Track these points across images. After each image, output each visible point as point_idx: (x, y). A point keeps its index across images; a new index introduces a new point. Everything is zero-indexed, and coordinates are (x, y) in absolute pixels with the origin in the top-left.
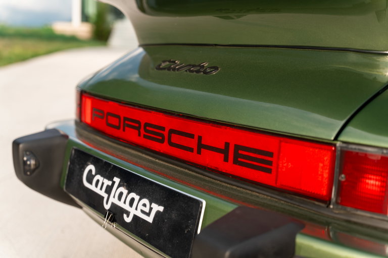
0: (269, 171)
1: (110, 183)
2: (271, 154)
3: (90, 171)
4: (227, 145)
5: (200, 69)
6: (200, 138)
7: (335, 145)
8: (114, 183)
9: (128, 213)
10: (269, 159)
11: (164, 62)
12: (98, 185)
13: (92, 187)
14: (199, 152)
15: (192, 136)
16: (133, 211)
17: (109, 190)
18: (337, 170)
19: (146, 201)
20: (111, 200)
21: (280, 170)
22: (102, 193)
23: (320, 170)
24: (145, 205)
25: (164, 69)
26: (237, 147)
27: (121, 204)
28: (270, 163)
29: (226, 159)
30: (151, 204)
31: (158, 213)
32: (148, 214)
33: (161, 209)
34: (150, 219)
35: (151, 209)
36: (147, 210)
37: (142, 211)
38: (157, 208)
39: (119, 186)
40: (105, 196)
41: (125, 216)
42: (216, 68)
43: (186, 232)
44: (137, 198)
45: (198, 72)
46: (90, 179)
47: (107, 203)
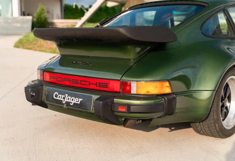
0: (107, 88)
1: (64, 96)
3: (56, 94)
4: (97, 83)
5: (86, 64)
6: (89, 82)
7: (120, 81)
8: (66, 96)
9: (72, 103)
10: (107, 85)
12: (60, 97)
13: (58, 98)
14: (89, 85)
15: (87, 81)
16: (73, 102)
17: (64, 98)
18: (121, 86)
19: (77, 98)
20: (65, 100)
21: (110, 87)
22: (62, 99)
23: (118, 86)
24: (77, 100)
25: (75, 63)
26: (99, 83)
27: (69, 101)
28: (107, 86)
29: (97, 86)
30: (79, 99)
31: (81, 101)
32: (78, 102)
33: (82, 99)
34: (79, 103)
35: (79, 100)
36: (78, 101)
37: (76, 101)
38: (80, 100)
39: (68, 96)
40: (63, 100)
41: (71, 104)
42: (91, 64)
44: (74, 98)
46: (56, 96)
47: (64, 102)
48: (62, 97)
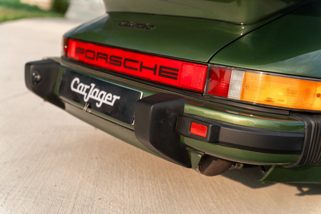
0: (176, 79)
1: (88, 87)
2: (177, 70)
3: (76, 82)
4: (156, 66)
5: (144, 26)
6: (142, 63)
7: (208, 65)
8: (91, 87)
9: (99, 102)
10: (176, 72)
11: (123, 21)
12: (81, 88)
13: (77, 91)
14: (141, 70)
15: (137, 62)
16: (102, 101)
17: (88, 91)
18: (208, 77)
19: (110, 95)
20: (89, 96)
21: (181, 78)
22: (84, 93)
23: (200, 77)
24: (109, 97)
25: (123, 25)
26: (161, 67)
27: (95, 98)
28: (177, 75)
29: (155, 74)
30: (113, 96)
31: (117, 100)
32: (111, 101)
33: (119, 98)
34: (112, 104)
35: (113, 98)
36: (110, 99)
37: (108, 100)
38: (116, 97)
39: (95, 88)
40: (85, 94)
41: (97, 104)
42: (153, 26)
43: (131, 108)
44: (105, 93)
45: (143, 28)
46: (76, 86)
47: (86, 98)
48: (84, 88)
